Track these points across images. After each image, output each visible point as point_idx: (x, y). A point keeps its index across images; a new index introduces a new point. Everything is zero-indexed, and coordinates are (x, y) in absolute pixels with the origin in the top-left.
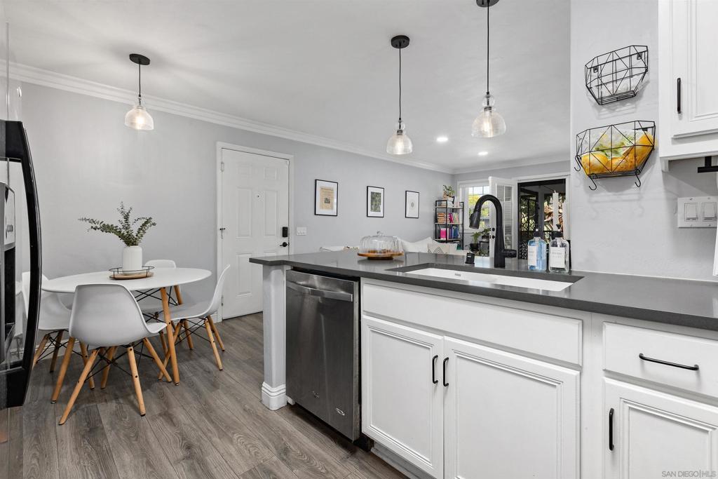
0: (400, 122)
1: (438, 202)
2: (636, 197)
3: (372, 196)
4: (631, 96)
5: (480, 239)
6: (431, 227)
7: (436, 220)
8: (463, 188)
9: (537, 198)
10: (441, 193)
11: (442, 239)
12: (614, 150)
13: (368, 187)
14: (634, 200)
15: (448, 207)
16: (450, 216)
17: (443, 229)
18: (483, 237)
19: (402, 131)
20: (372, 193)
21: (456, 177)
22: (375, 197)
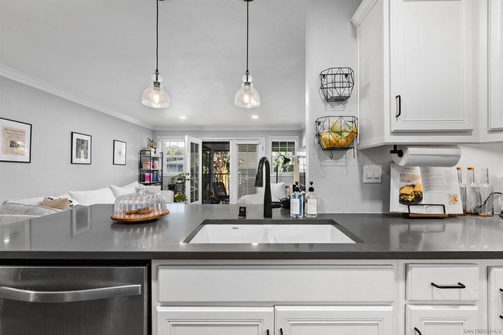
0: (157, 74)
1: (142, 152)
2: (344, 164)
3: (77, 143)
4: (341, 99)
5: (176, 181)
6: (136, 173)
7: (141, 166)
8: (162, 142)
9: (210, 152)
10: (145, 144)
11: (146, 182)
12: (340, 133)
13: (72, 133)
14: (342, 166)
15: (152, 156)
16: (153, 164)
17: (147, 174)
18: (178, 179)
19: (159, 84)
20: (78, 140)
21: (156, 133)
22: (81, 143)
